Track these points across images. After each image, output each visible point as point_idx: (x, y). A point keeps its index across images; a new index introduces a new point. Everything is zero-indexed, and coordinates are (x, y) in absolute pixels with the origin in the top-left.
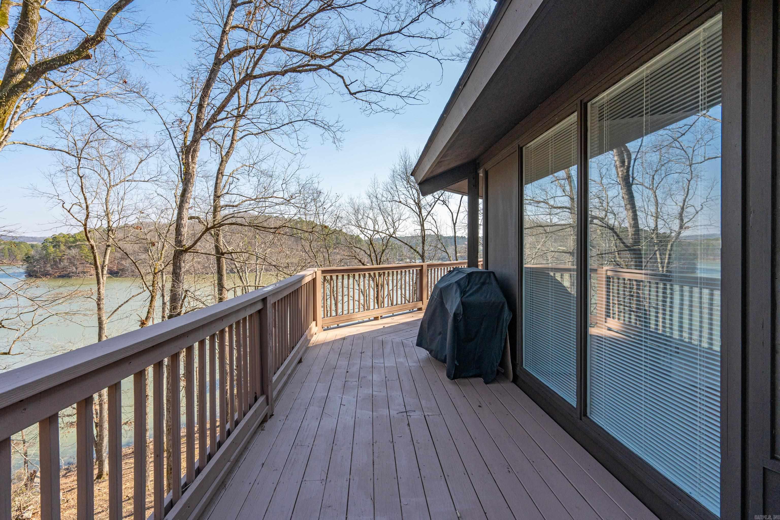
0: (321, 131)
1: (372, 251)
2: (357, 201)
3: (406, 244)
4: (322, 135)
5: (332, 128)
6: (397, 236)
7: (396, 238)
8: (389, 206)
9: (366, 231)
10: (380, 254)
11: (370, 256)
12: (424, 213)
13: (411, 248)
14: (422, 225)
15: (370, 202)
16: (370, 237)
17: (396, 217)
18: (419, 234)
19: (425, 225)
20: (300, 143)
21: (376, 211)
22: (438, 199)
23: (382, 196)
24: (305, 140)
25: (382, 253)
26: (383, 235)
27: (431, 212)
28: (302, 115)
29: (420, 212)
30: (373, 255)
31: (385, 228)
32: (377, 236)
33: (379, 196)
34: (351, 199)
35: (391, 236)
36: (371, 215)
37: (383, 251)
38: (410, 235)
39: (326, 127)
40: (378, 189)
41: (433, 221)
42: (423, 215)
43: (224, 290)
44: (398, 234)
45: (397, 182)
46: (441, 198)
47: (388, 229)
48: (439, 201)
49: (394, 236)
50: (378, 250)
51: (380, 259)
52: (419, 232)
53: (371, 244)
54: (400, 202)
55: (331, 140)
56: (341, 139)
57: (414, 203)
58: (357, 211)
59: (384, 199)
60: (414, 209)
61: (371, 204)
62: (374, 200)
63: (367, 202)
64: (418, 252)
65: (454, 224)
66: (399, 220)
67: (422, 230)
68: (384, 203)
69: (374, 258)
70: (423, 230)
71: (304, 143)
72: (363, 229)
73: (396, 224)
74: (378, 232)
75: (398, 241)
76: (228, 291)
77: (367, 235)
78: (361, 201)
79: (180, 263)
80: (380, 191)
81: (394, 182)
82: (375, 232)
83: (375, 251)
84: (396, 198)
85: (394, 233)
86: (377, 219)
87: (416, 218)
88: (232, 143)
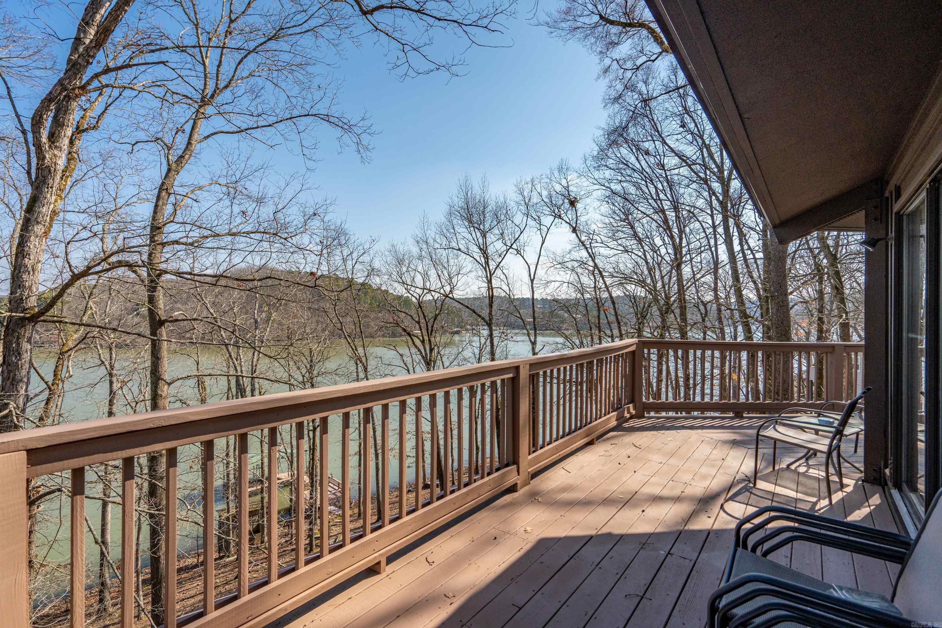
0: (338, 132)
1: (422, 316)
2: (401, 249)
3: (467, 307)
4: (339, 139)
5: (355, 129)
6: (455, 296)
7: (453, 299)
8: (444, 254)
9: (413, 289)
10: (433, 320)
11: (419, 323)
12: (492, 265)
13: (475, 312)
14: (490, 282)
15: (418, 251)
16: (418, 297)
17: (454, 270)
18: (485, 295)
19: (493, 281)
20: (306, 152)
21: (427, 261)
22: (511, 247)
23: (435, 240)
24: (313, 147)
25: (435, 319)
26: (436, 295)
27: (501, 265)
28: (308, 107)
29: (487, 263)
30: (423, 321)
31: (439, 285)
32: (429, 297)
33: (431, 241)
34: (393, 246)
35: (447, 296)
36: (420, 268)
37: (436, 316)
38: (472, 296)
39: (346, 127)
40: (429, 232)
41: (503, 277)
42: (491, 268)
43: (161, 383)
44: (457, 294)
45: (455, 222)
46: (514, 246)
47: (443, 287)
48: (511, 250)
49: (451, 295)
50: (431, 316)
51: (432, 327)
52: (484, 291)
53: (420, 307)
54: (459, 250)
55: (354, 146)
56: (369, 147)
57: (478, 250)
58: (400, 262)
59: (437, 246)
60: (478, 259)
61: (419, 252)
62: (424, 246)
63: (415, 250)
64: (483, 319)
65: (532, 281)
66: (458, 274)
67: (488, 290)
68: (438, 251)
69: (423, 325)
70: (490, 288)
71: (313, 151)
72: (409, 287)
73: (454, 280)
74: (430, 290)
75: (457, 303)
76: (169, 384)
77: (415, 295)
78: (406, 248)
79: (18, 344)
80: (431, 234)
81: (451, 222)
82: (425, 291)
83: (425, 317)
84: (454, 244)
85: (451, 292)
86: (429, 273)
87: (481, 272)
88: (189, 143)
